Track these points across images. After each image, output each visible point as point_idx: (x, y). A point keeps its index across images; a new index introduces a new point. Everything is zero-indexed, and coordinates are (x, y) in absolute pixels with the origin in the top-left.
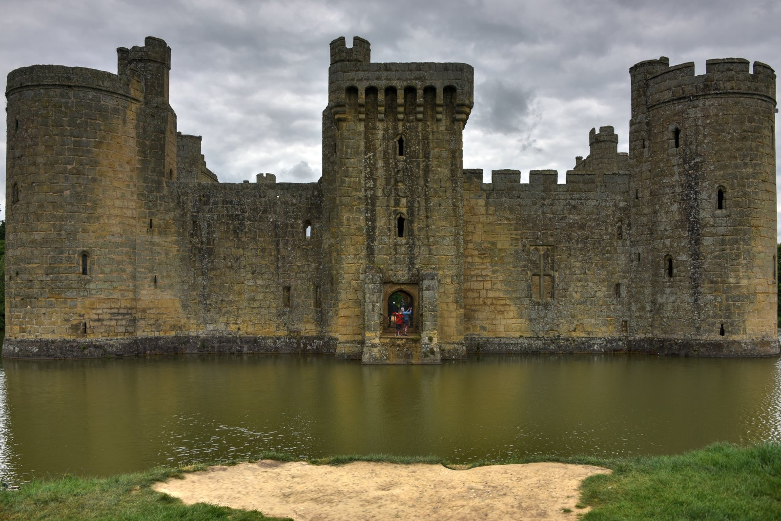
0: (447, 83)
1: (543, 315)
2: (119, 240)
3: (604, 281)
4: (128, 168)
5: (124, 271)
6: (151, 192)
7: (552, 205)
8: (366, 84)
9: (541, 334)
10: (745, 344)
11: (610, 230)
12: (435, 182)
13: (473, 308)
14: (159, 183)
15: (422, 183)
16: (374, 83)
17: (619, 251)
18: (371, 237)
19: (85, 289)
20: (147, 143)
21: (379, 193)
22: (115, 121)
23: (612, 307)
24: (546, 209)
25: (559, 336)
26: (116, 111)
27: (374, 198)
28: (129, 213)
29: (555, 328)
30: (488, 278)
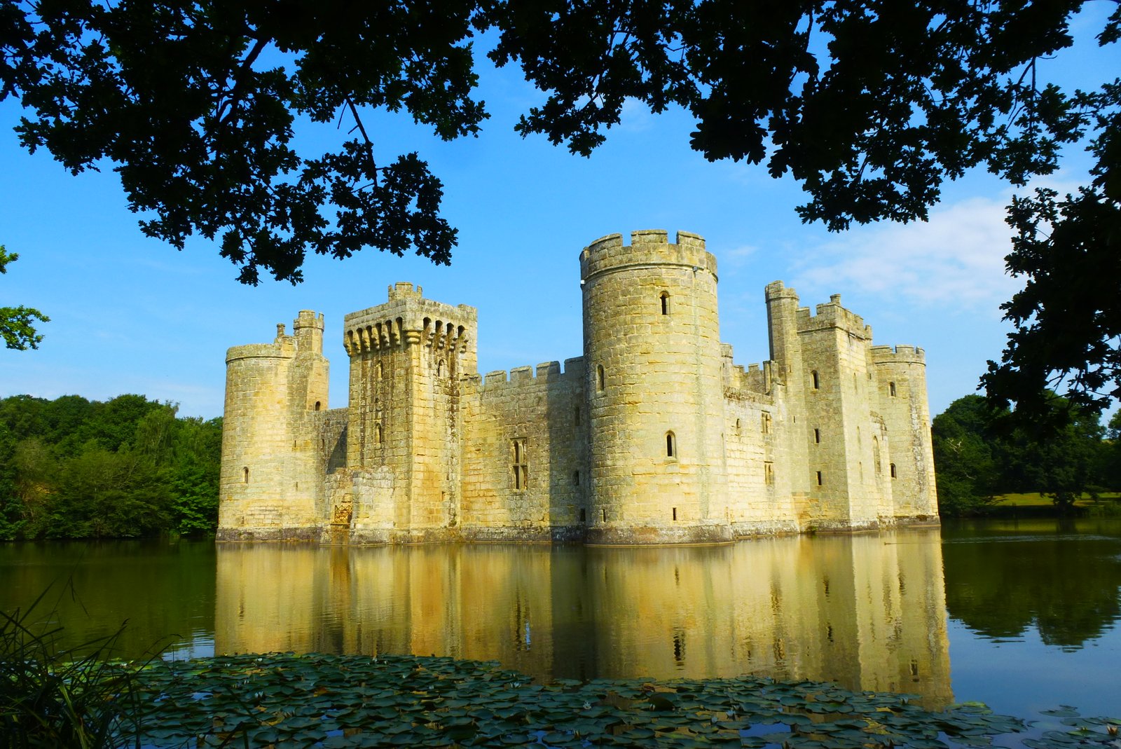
0: (397, 316)
1: (519, 505)
2: (269, 458)
3: (565, 469)
4: (278, 406)
5: (272, 480)
6: (297, 420)
7: (525, 399)
8: (357, 327)
9: (518, 524)
10: (622, 530)
11: (569, 417)
12: (397, 396)
13: (472, 499)
14: (301, 414)
15: (390, 397)
16: (360, 326)
17: (576, 438)
18: (363, 445)
19: (245, 494)
20: (294, 386)
21: (368, 411)
22: (269, 376)
23: (572, 495)
24: (521, 403)
25: (531, 525)
26: (269, 369)
27: (364, 414)
28: (278, 438)
29: (528, 517)
30: (481, 472)
